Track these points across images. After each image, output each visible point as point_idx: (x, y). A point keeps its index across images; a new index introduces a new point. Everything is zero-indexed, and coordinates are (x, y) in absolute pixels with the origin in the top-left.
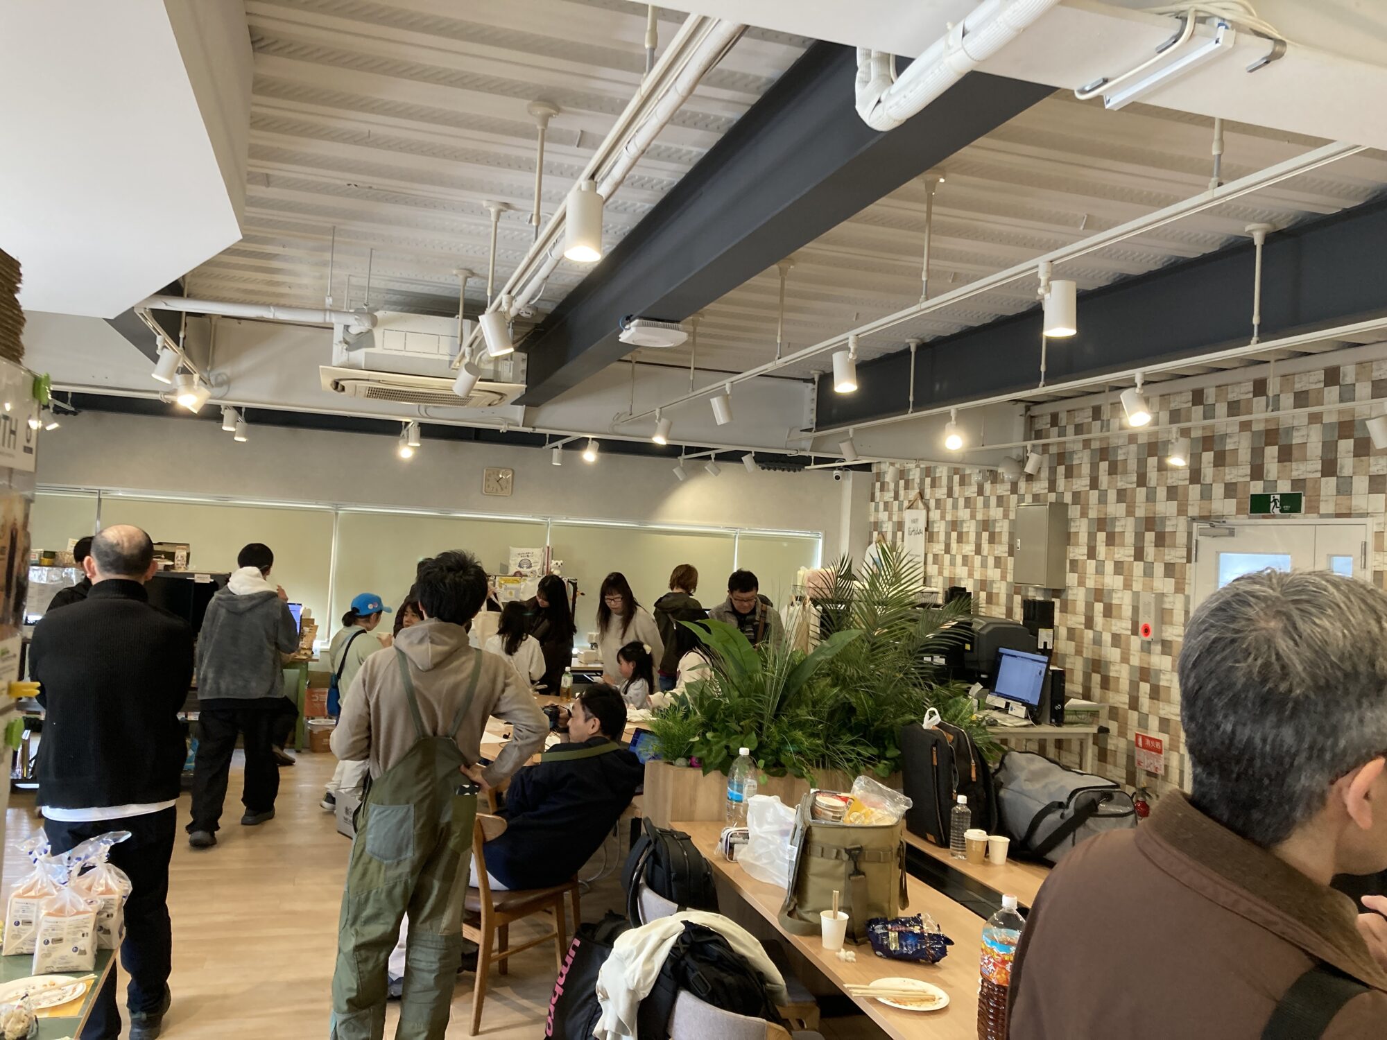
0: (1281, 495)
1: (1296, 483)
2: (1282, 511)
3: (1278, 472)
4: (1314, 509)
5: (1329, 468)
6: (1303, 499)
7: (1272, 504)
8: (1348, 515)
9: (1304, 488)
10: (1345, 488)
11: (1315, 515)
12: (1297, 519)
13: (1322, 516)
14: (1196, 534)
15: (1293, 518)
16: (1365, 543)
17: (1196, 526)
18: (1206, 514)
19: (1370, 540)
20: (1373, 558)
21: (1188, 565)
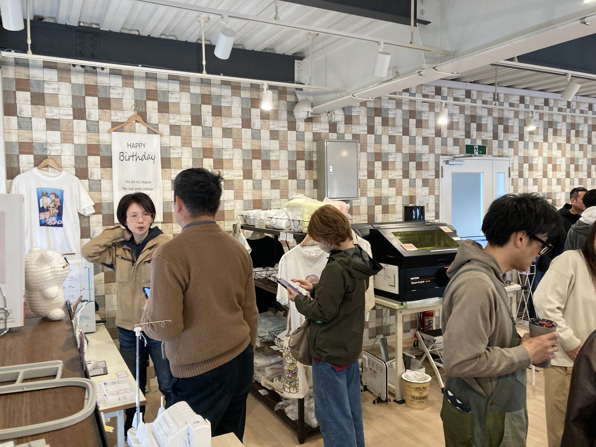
0: (478, 146)
1: (484, 141)
2: (479, 153)
3: (477, 136)
4: (491, 153)
5: (495, 136)
6: (487, 148)
7: (475, 150)
8: (502, 156)
9: (486, 144)
10: (501, 146)
11: (491, 156)
12: (485, 157)
13: (494, 156)
14: (442, 164)
15: (484, 157)
16: (509, 168)
17: (442, 159)
18: (445, 153)
19: (511, 166)
20: (512, 173)
21: (436, 180)
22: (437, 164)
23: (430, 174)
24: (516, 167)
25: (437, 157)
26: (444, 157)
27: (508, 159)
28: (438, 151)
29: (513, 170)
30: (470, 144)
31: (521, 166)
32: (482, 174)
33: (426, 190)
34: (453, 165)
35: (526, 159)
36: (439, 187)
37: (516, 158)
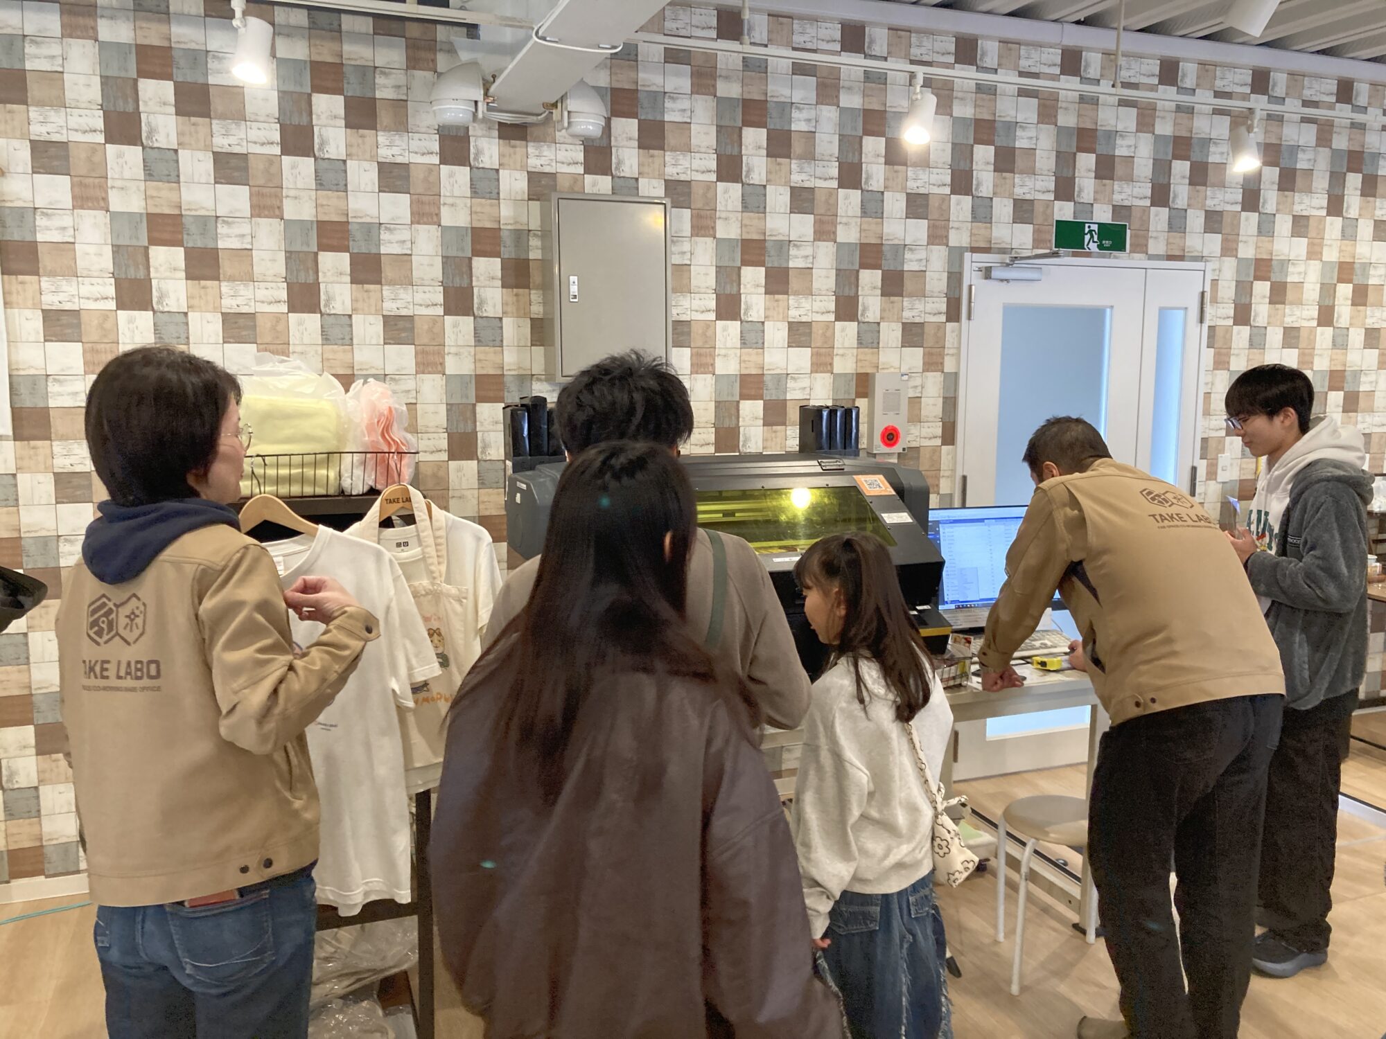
0: (1099, 224)
1: (1117, 210)
2: (1101, 247)
3: (1095, 192)
4: (1141, 247)
5: (1161, 196)
6: (1128, 232)
7: (1087, 237)
8: (1181, 258)
9: (1129, 217)
10: (1177, 224)
11: (1142, 256)
12: (1120, 259)
13: (1152, 257)
14: (971, 276)
15: (1116, 257)
16: (1203, 293)
17: (972, 263)
18: (983, 245)
19: (1208, 288)
20: (1209, 310)
21: (950, 326)
22: (955, 278)
23: (928, 309)
24: (1228, 290)
25: (956, 256)
26: (977, 256)
27: (1200, 265)
28: (958, 238)
29: (1214, 300)
30: (1071, 219)
31: (1244, 289)
32: (1108, 311)
33: (915, 357)
34: (1007, 281)
35: (1263, 268)
36: (959, 348)
37: (1229, 264)
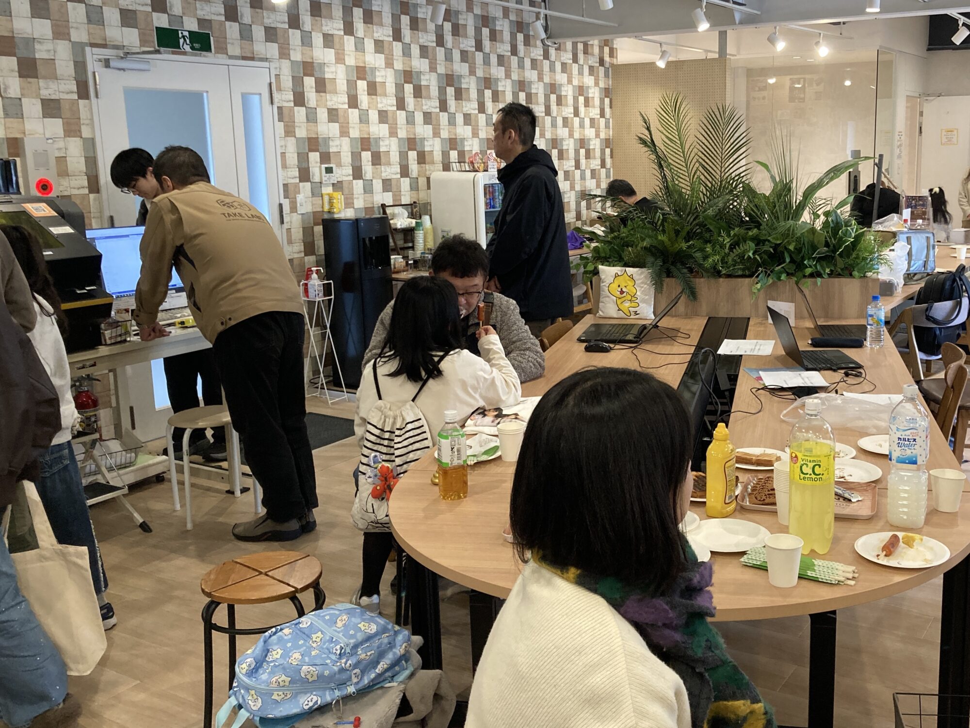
0: (189, 32)
1: (201, 22)
2: (192, 48)
3: (183, 8)
4: (222, 50)
5: (231, 13)
6: (212, 38)
7: (181, 41)
8: (252, 59)
9: (211, 28)
10: (246, 34)
11: (225, 56)
12: (209, 57)
13: (231, 57)
14: (92, 65)
15: (204, 56)
16: (270, 84)
17: (92, 56)
18: (100, 42)
19: (273, 80)
20: (276, 95)
21: (82, 102)
22: (80, 66)
23: (61, 89)
24: (287, 82)
25: (78, 49)
26: (95, 50)
27: (266, 64)
28: (79, 35)
29: (279, 89)
30: (168, 27)
31: (298, 82)
32: (205, 94)
33: (55, 126)
34: (124, 70)
35: (308, 68)
36: (92, 119)
37: (286, 65)
